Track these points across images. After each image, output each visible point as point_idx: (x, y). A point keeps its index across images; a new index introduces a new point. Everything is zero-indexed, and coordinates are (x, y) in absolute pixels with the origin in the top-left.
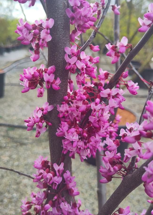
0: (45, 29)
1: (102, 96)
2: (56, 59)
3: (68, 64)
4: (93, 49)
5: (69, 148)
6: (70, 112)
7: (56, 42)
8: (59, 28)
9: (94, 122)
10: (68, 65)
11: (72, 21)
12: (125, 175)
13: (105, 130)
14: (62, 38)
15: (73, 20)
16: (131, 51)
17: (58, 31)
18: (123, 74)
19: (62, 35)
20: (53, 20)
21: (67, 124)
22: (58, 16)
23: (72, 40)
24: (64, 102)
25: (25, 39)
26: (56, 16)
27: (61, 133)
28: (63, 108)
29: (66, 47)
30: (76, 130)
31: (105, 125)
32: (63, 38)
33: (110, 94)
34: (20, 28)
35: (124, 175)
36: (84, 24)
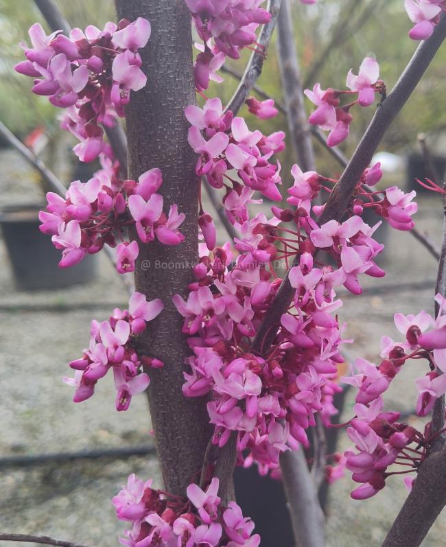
0: (124, 50)
1: (317, 244)
2: (159, 148)
3: (204, 159)
4: (259, 111)
5: (234, 423)
6: (219, 311)
7: (156, 91)
8: (163, 46)
9: (297, 332)
10: (203, 162)
11: (204, 23)
12: (422, 460)
13: (331, 352)
14: (175, 78)
15: (206, 20)
16: (385, 101)
17: (162, 56)
18: (367, 172)
19: (175, 68)
20: (147, 21)
21: (214, 352)
22: (156, 10)
23: (200, 83)
24: (196, 284)
25: (59, 87)
26: (150, 9)
27: (200, 383)
28: (195, 304)
29: (187, 105)
30: (248, 362)
31: (330, 334)
32: (177, 80)
33: (341, 237)
34: (38, 54)
35: (419, 461)
36: (237, 31)
